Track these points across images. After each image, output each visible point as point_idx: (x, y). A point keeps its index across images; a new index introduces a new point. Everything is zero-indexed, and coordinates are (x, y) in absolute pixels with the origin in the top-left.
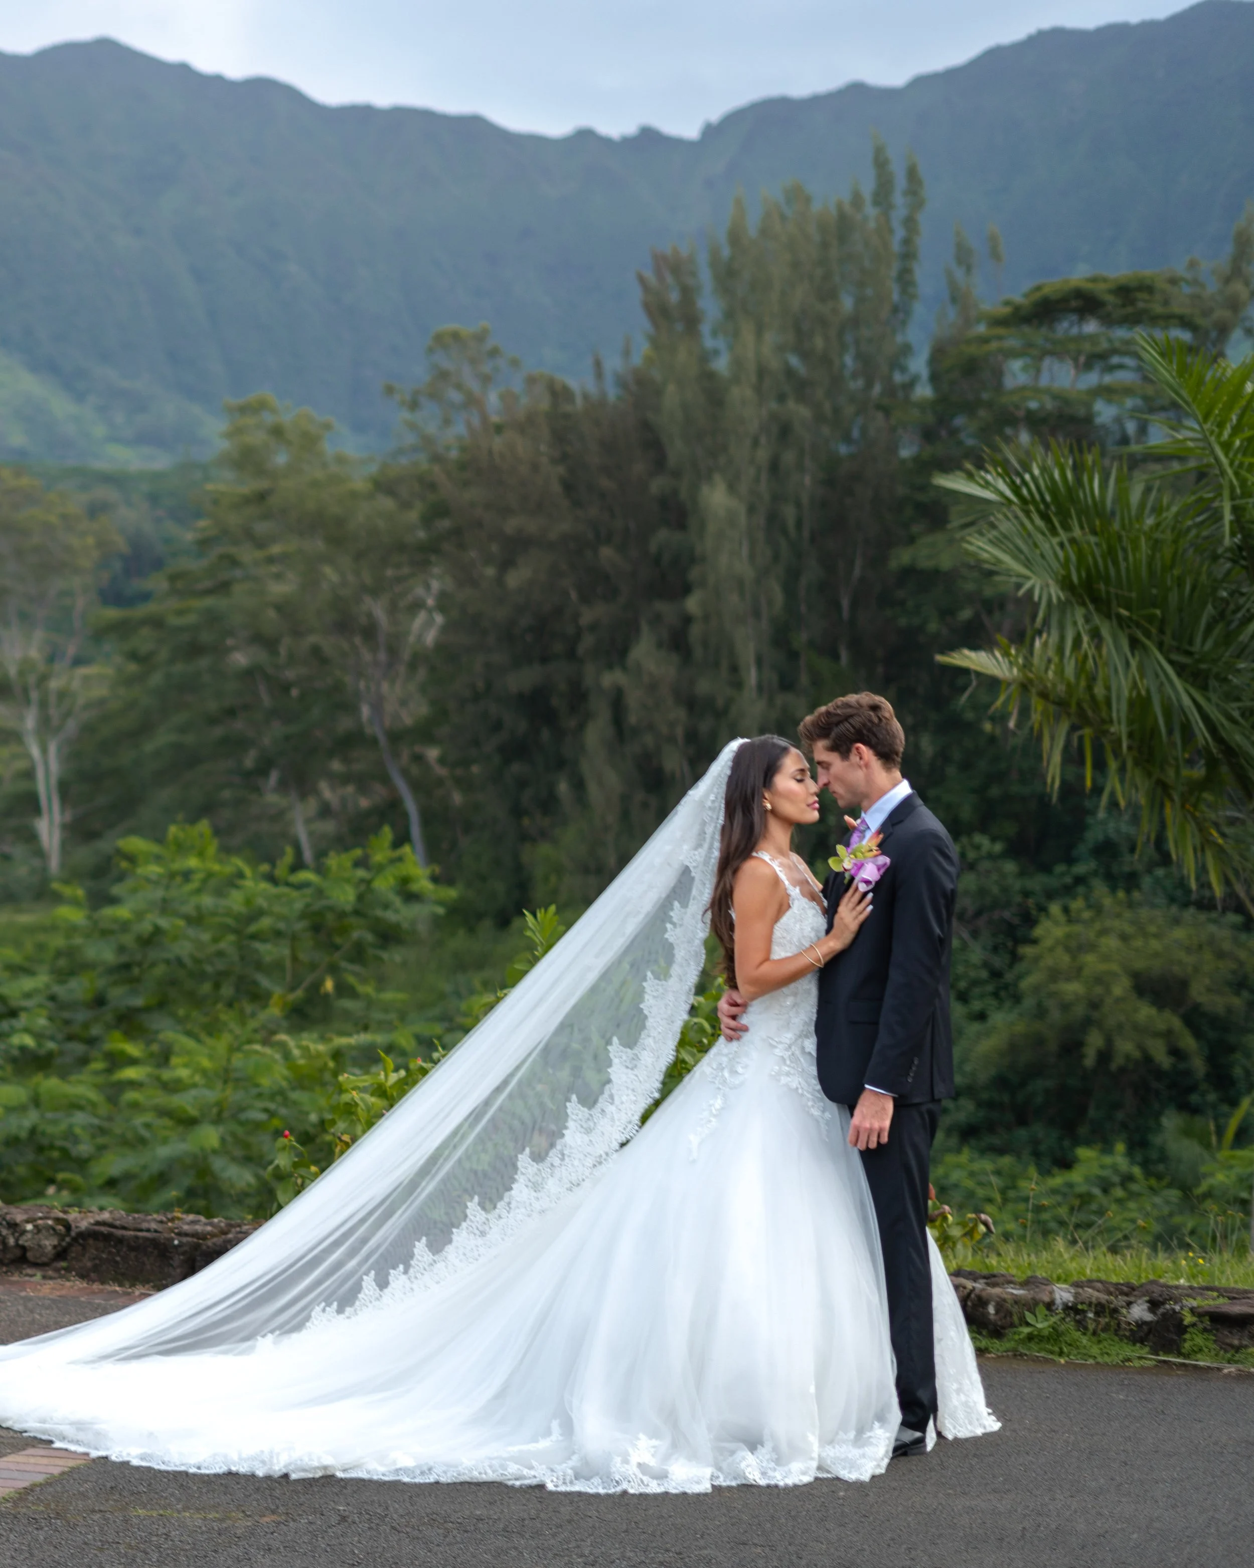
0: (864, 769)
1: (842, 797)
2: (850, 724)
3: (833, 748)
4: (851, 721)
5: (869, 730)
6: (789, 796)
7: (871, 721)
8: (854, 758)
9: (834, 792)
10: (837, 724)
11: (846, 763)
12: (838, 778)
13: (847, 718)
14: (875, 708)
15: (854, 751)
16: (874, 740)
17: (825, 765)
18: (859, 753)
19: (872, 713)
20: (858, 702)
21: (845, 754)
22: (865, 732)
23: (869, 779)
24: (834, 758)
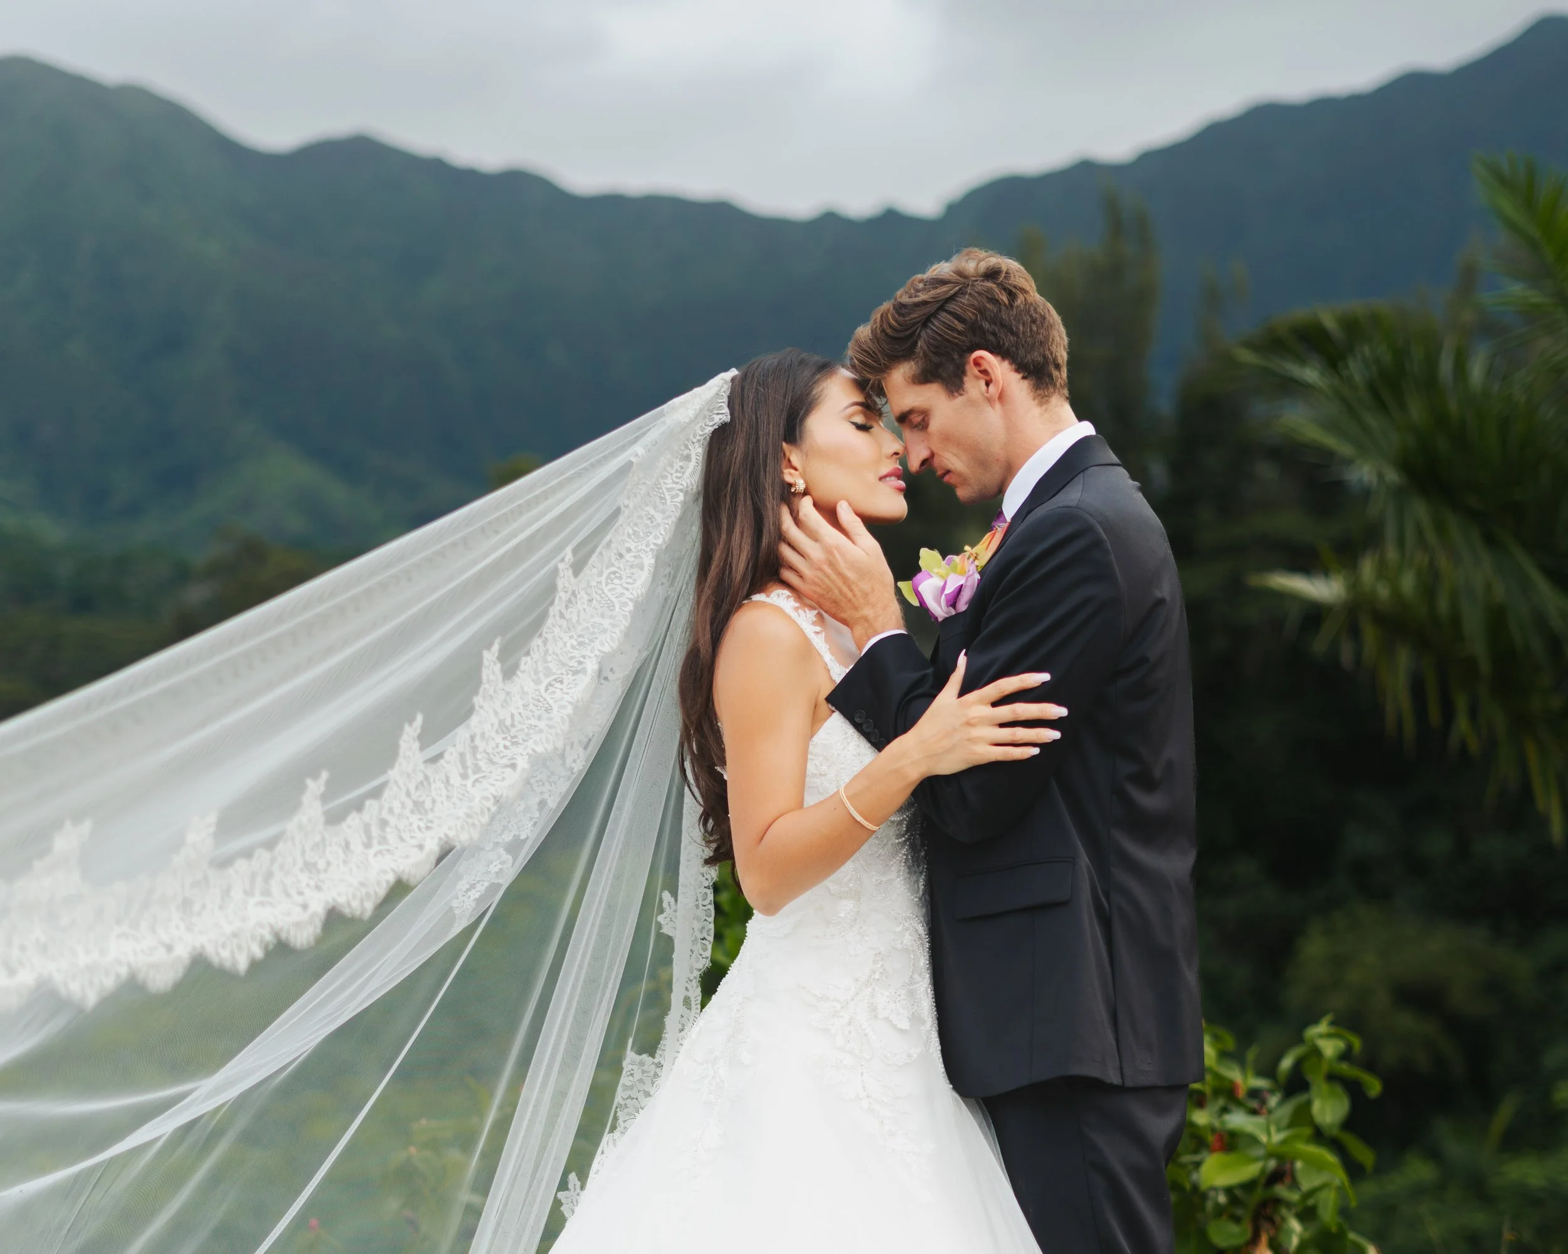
0: (998, 406)
1: (965, 481)
2: (950, 313)
3: (924, 378)
4: (951, 307)
5: (996, 320)
6: (835, 455)
7: (995, 301)
8: (973, 386)
9: (948, 472)
10: (926, 322)
11: (959, 400)
12: (947, 438)
13: (942, 305)
14: (992, 274)
15: (972, 370)
16: (1008, 341)
17: (917, 419)
18: (985, 372)
19: (989, 284)
20: (960, 273)
21: (954, 383)
22: (986, 325)
23: (1011, 426)
24: (931, 397)
